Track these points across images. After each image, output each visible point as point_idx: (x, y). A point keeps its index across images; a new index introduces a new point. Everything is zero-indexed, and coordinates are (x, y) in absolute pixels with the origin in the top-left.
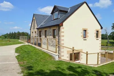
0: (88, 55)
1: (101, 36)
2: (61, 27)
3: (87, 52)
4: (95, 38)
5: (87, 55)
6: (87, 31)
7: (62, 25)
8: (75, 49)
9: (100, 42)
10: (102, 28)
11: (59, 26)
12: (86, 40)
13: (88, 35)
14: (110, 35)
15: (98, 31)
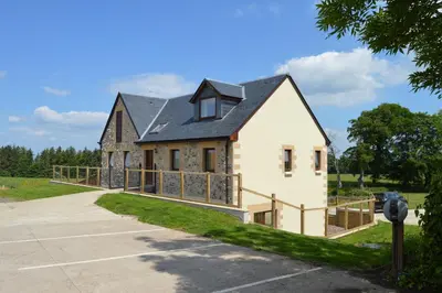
0: (306, 212)
1: (326, 166)
2: (234, 144)
3: (302, 206)
4: (312, 171)
5: (302, 212)
6: (294, 154)
7: (236, 139)
8: (277, 197)
9: (326, 182)
10: (328, 143)
11: (228, 141)
12: (290, 176)
13: (295, 162)
14: (343, 158)
15: (318, 152)
